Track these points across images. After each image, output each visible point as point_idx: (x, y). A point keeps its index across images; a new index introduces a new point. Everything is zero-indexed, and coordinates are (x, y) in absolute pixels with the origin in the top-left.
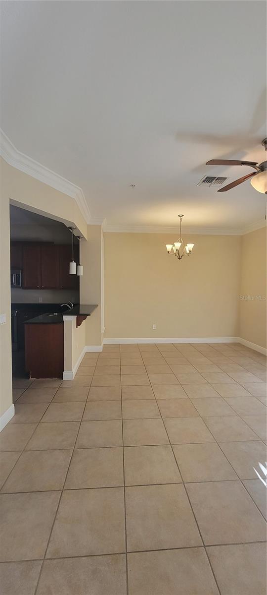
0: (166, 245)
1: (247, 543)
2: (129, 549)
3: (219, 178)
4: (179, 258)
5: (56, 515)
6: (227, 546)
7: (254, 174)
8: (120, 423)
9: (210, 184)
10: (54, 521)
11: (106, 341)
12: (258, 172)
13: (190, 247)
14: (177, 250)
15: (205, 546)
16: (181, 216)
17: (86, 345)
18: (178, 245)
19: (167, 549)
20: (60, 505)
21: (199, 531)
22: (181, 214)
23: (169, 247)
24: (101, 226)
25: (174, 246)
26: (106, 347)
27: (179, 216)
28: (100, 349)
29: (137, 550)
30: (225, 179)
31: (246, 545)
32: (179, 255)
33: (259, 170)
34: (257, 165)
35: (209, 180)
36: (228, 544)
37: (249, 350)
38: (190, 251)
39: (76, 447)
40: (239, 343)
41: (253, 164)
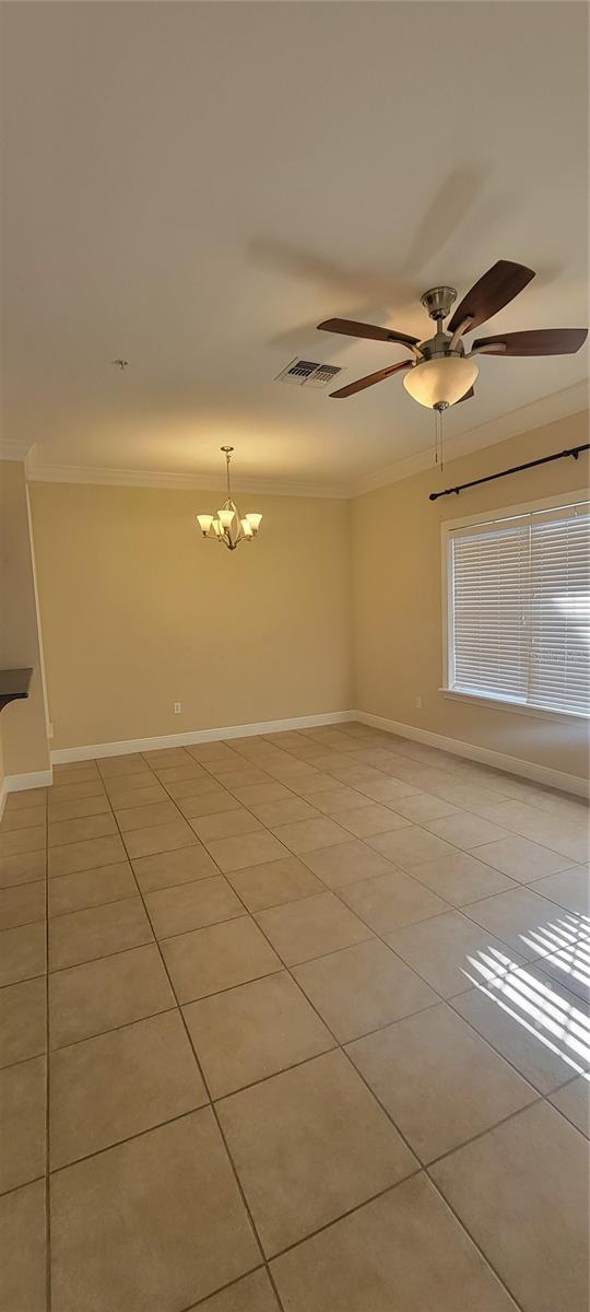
0: (198, 517)
1: (495, 1126)
2: (269, 1251)
3: (325, 368)
4: (231, 548)
5: (49, 1251)
6: (465, 1147)
7: (408, 364)
8: (153, 952)
9: (304, 378)
10: (49, 1269)
11: (58, 757)
12: (419, 361)
13: (252, 522)
14: (225, 528)
15: (424, 1168)
16: (227, 451)
17: (6, 775)
18: (226, 516)
19: (352, 1211)
20: (53, 1219)
21: (404, 1139)
22: (227, 445)
23: (205, 521)
24: (22, 463)
25: (217, 518)
26: (59, 771)
27: (223, 449)
28: (45, 778)
29: (290, 1244)
30: (336, 370)
31: (496, 1130)
32: (231, 540)
33: (420, 355)
34: (418, 345)
35: (303, 369)
36: (465, 1144)
37: (379, 732)
38: (254, 531)
39: (53, 1046)
40: (355, 722)
41: (410, 342)
